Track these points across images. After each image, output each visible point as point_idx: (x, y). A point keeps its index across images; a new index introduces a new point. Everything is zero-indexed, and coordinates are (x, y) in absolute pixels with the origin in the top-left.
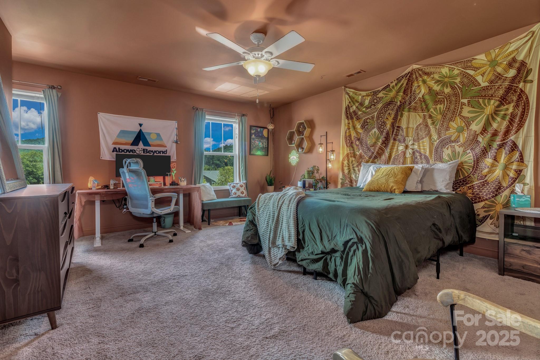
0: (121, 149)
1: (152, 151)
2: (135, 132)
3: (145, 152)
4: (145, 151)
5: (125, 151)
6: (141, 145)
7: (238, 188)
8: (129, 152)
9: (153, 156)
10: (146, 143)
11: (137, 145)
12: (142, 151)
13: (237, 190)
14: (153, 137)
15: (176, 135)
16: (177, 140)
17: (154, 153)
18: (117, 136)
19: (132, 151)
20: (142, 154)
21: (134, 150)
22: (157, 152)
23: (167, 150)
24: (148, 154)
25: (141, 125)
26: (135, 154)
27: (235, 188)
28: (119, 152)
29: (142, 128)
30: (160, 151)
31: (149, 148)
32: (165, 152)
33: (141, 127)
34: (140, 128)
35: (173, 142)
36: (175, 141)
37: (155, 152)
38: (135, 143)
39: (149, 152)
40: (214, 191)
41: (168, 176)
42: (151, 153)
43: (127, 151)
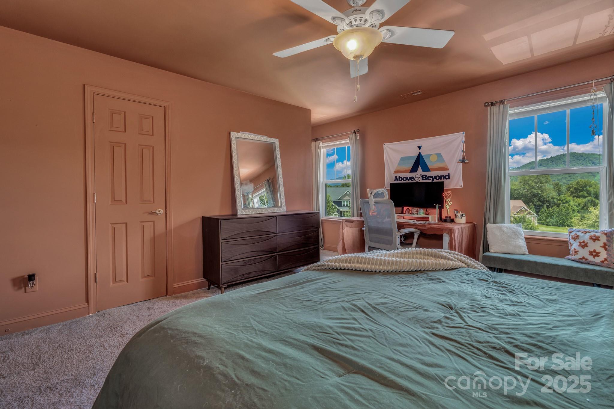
0: (401, 178)
1: (432, 177)
2: (414, 157)
3: (424, 179)
4: (424, 177)
5: (405, 179)
6: (420, 171)
7: (584, 242)
8: (409, 180)
9: (432, 183)
10: (426, 168)
11: (416, 171)
12: (421, 178)
13: (580, 246)
14: (433, 159)
15: (463, 151)
16: (464, 158)
17: (433, 179)
18: (398, 165)
19: (411, 178)
20: (421, 181)
21: (413, 177)
22: (438, 178)
23: (449, 174)
24: (427, 181)
25: (420, 147)
26: (414, 181)
27: (578, 241)
28: (399, 180)
29: (421, 151)
30: (441, 176)
31: (428, 174)
32: (447, 177)
33: (420, 149)
34: (418, 151)
35: (458, 162)
36: (460, 160)
37: (435, 177)
38: (414, 169)
39: (428, 178)
40: (526, 239)
41: (436, 208)
42: (431, 179)
43: (407, 178)
